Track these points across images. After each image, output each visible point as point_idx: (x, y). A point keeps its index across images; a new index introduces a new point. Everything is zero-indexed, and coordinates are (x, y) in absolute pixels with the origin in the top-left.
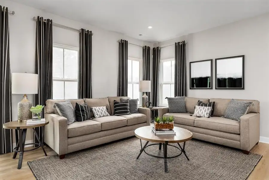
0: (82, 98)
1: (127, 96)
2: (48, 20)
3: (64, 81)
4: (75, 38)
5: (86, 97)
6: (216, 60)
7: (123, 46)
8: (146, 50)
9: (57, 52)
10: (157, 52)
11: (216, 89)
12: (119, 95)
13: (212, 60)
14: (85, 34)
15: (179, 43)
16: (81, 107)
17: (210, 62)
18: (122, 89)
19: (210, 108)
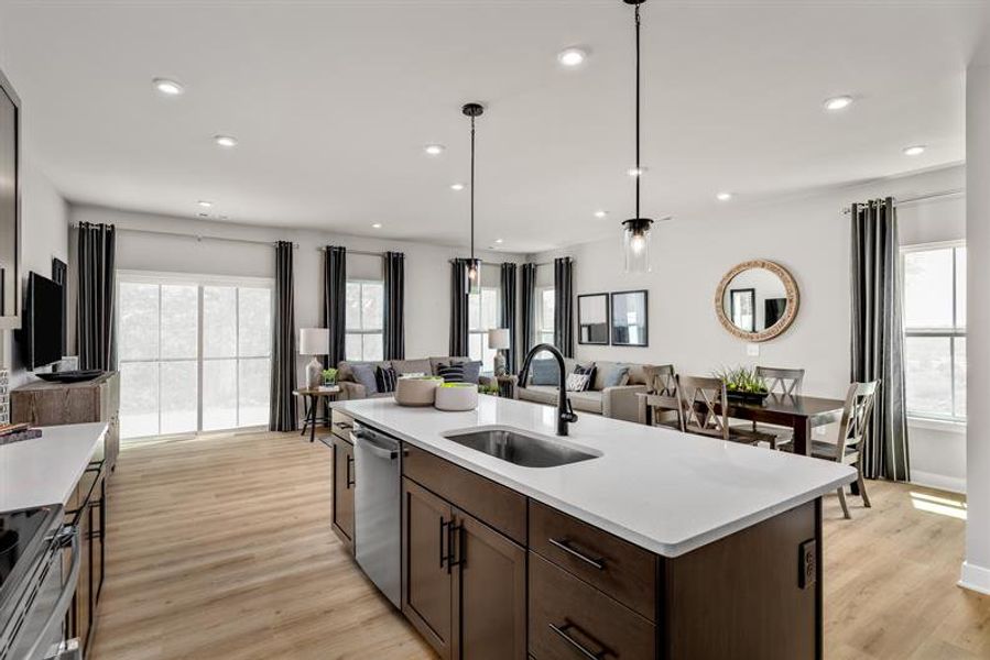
0: (389, 359)
1: (467, 355)
2: (340, 248)
3: (363, 333)
4: (377, 265)
5: (396, 358)
6: (612, 294)
7: (459, 268)
8: (507, 272)
9: (351, 289)
10: (529, 272)
11: (613, 345)
12: (452, 355)
13: (607, 295)
14: (394, 259)
15: (561, 259)
16: (385, 372)
17: (604, 297)
18: (459, 343)
19: (586, 378)
